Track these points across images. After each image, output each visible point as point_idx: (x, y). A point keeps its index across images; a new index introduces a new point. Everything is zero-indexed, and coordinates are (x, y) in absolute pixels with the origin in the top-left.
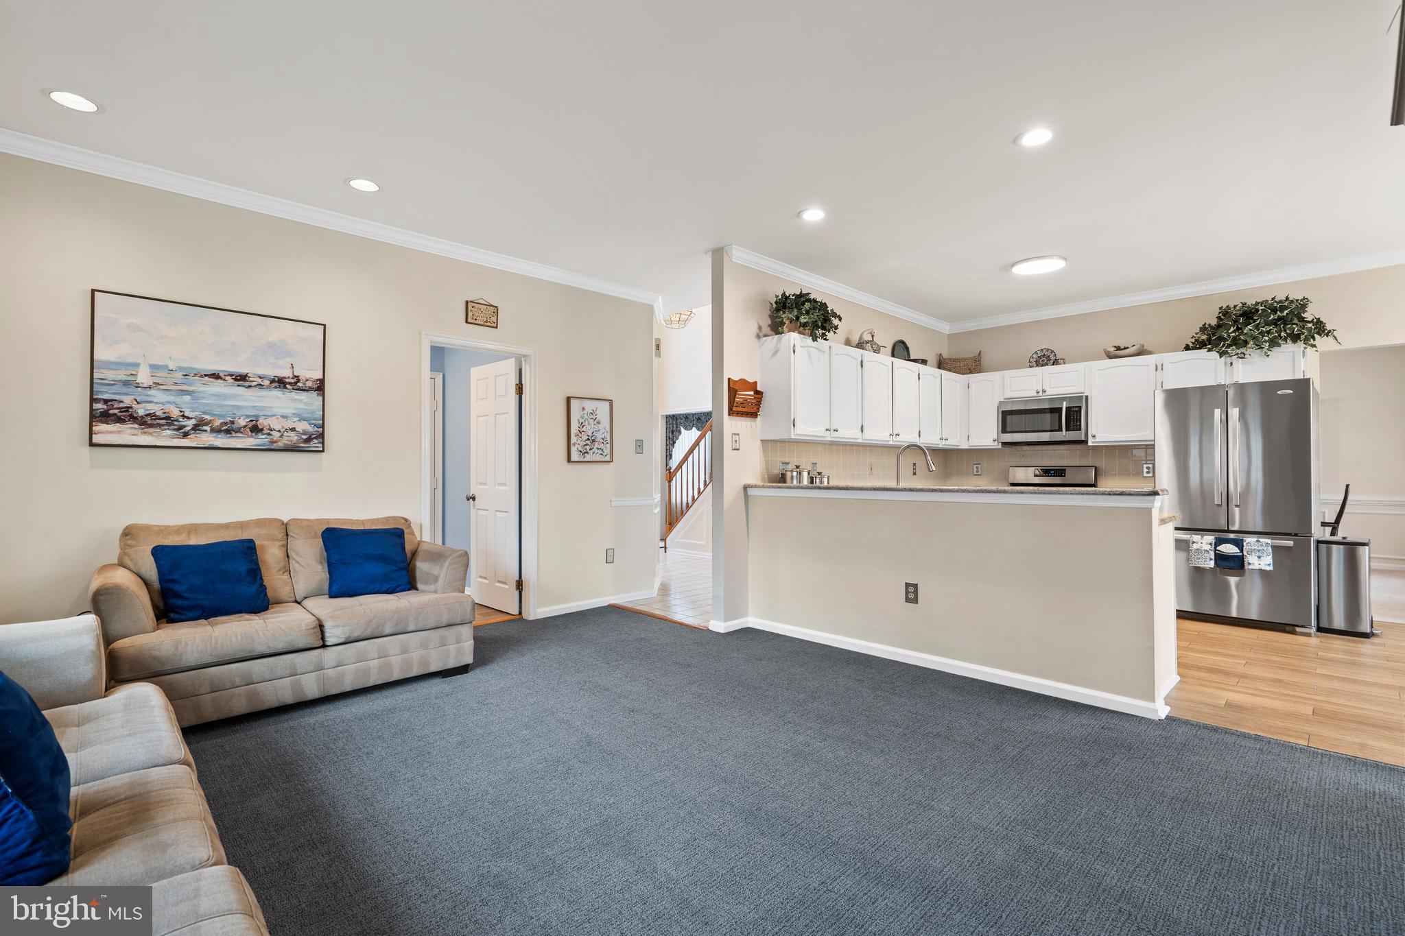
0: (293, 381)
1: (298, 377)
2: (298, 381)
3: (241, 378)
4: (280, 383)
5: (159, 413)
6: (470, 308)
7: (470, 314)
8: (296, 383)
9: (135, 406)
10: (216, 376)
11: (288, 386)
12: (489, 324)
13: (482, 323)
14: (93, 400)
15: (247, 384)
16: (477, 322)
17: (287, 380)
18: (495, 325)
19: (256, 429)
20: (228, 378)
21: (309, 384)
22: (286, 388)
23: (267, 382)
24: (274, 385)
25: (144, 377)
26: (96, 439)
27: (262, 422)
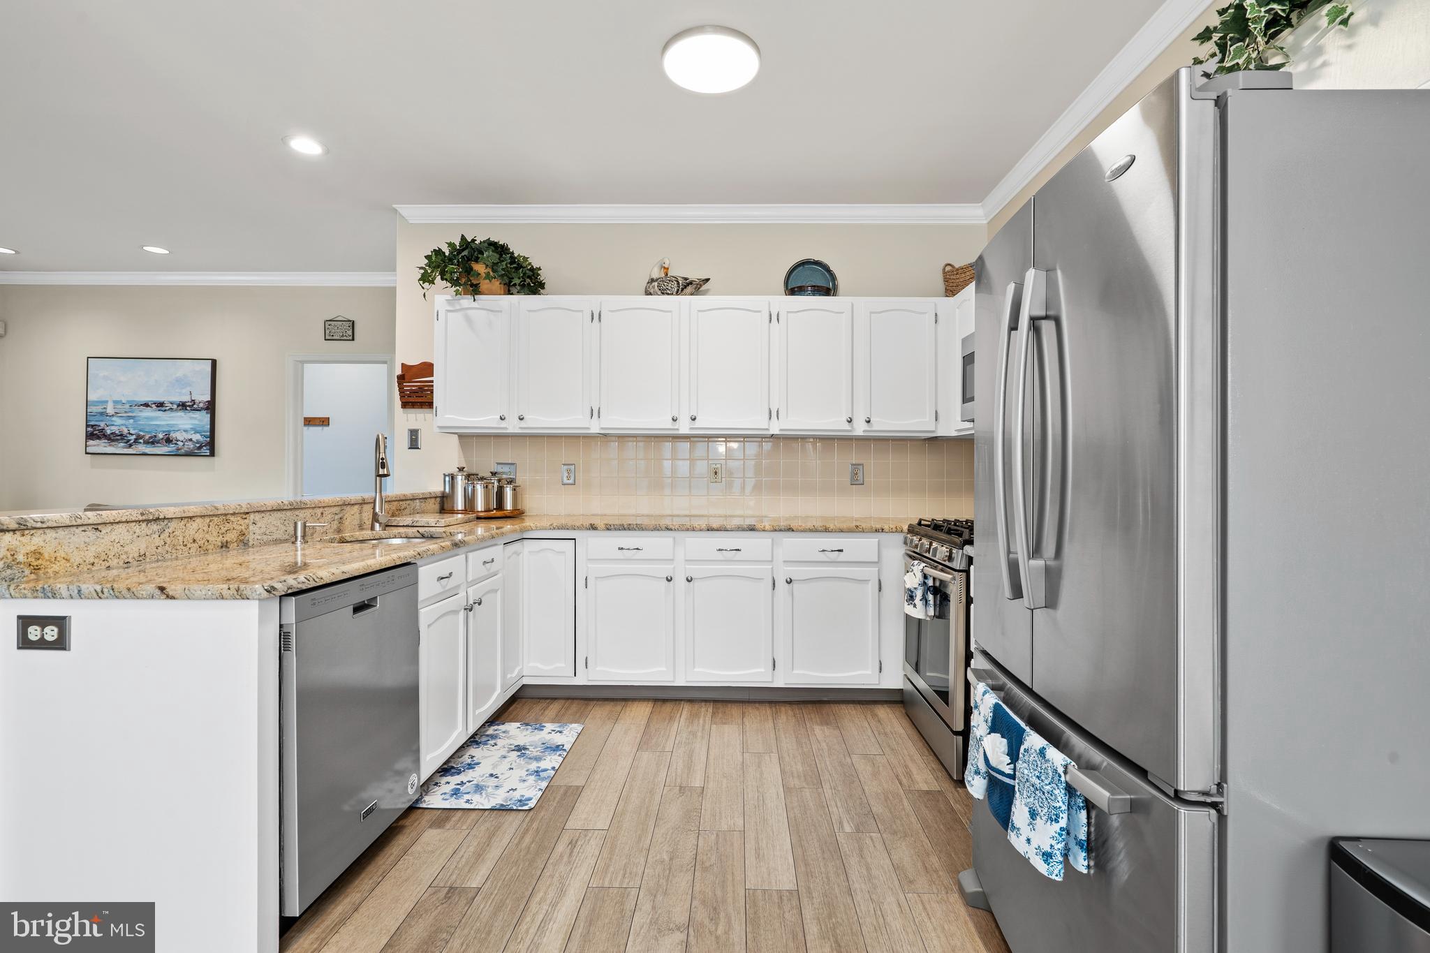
0: (190, 404)
1: (194, 401)
2: (194, 403)
3: (160, 405)
4: (183, 406)
5: (117, 432)
6: (327, 326)
7: (327, 332)
8: (193, 405)
9: (106, 428)
10: (146, 405)
11: (188, 408)
12: (345, 338)
13: (338, 338)
14: (87, 426)
15: (163, 409)
16: (334, 338)
17: (187, 404)
18: (351, 338)
19: (169, 441)
20: (153, 406)
21: (201, 405)
22: (186, 409)
23: (175, 406)
24: (180, 408)
25: (110, 411)
26: (89, 450)
27: (173, 435)
